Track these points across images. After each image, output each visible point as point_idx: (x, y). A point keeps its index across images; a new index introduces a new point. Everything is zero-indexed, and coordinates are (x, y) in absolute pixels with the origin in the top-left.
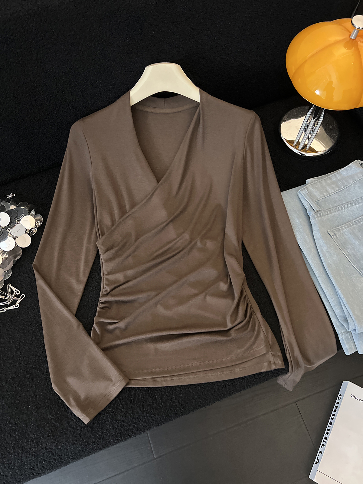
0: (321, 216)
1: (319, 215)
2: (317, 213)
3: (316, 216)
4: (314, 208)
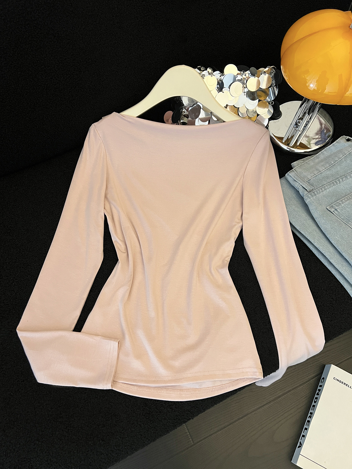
4: (306, 188)
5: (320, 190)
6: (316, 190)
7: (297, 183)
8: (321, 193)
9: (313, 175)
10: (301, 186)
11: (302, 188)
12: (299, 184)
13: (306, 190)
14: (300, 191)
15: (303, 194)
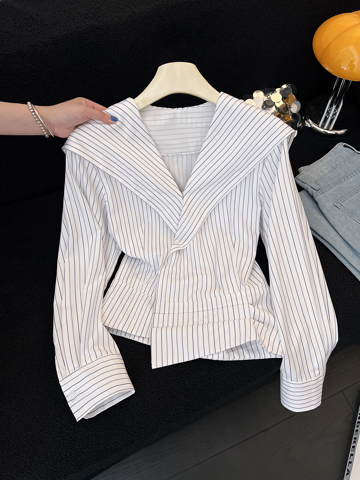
0: (323, 193)
1: (321, 192)
2: (318, 191)
3: (318, 193)
4: (314, 188)
5: (327, 188)
6: (323, 189)
7: (306, 184)
8: (328, 191)
9: (319, 176)
10: (309, 186)
11: (310, 188)
12: (307, 185)
13: (314, 189)
14: (309, 191)
15: (312, 193)
